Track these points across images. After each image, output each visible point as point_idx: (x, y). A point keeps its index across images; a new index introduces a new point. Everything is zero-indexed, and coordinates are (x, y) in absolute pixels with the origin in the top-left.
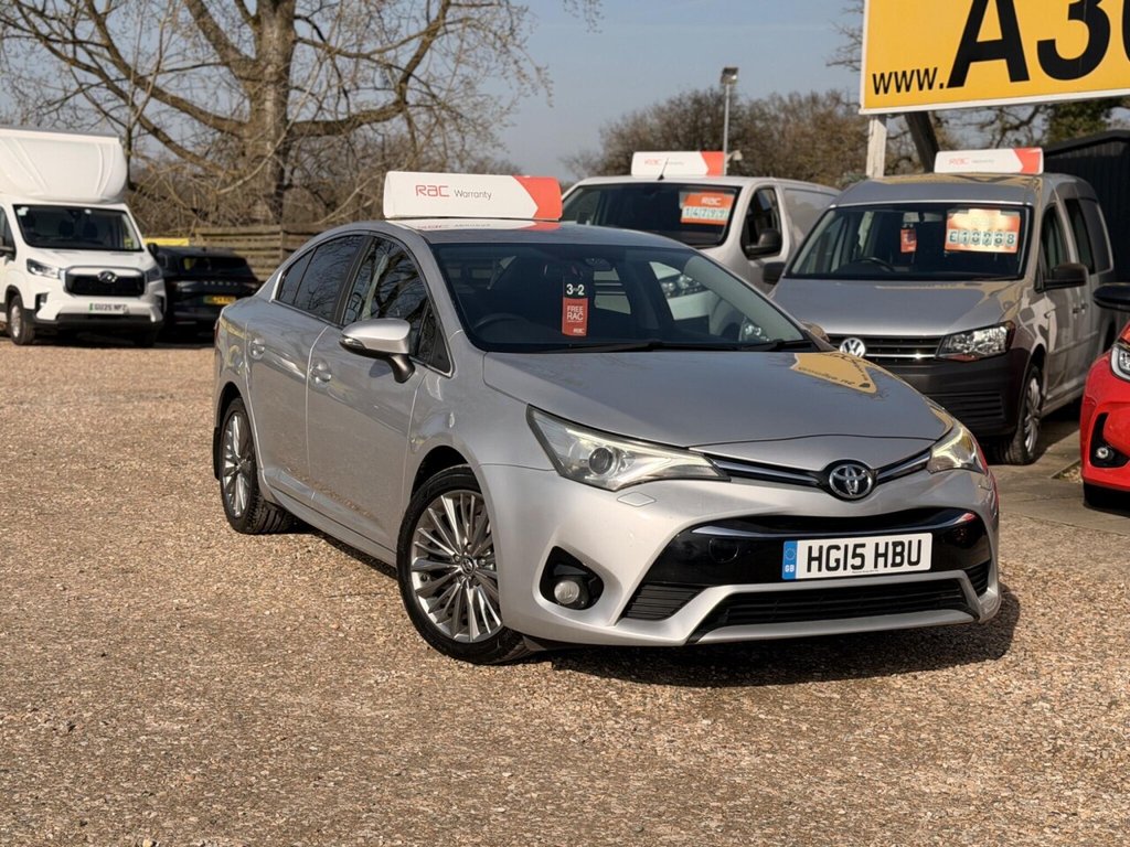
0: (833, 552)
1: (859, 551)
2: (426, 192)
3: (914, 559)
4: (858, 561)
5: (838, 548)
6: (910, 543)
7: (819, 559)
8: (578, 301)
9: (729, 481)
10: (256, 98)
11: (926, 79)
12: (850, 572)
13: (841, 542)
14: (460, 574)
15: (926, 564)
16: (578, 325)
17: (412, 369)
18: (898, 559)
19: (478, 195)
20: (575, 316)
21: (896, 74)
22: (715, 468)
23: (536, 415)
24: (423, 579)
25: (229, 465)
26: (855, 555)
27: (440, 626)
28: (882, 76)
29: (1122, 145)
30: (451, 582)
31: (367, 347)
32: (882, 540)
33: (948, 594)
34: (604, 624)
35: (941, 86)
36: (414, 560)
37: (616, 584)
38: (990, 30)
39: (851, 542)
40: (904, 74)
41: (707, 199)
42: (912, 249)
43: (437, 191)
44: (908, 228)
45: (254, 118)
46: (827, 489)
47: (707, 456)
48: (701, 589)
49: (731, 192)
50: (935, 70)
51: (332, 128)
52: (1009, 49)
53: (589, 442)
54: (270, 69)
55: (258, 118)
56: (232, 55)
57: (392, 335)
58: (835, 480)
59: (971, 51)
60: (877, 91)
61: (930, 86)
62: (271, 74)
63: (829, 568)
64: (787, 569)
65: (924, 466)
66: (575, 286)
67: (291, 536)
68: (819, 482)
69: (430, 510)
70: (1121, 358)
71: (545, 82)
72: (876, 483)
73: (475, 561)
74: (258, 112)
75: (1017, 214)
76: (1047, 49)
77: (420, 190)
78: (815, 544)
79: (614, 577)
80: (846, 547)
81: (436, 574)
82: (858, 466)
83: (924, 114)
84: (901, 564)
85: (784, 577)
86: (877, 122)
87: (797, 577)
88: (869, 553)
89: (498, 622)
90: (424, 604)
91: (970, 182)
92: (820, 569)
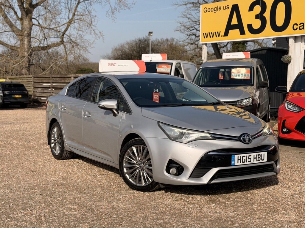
0: (244, 158)
1: (250, 157)
2: (111, 65)
3: (263, 159)
4: (249, 160)
5: (245, 156)
6: (262, 154)
7: (240, 160)
8: (157, 93)
9: (216, 140)
10: (22, 40)
11: (218, 34)
12: (248, 163)
13: (245, 155)
14: (138, 168)
15: (266, 160)
16: (157, 100)
17: (118, 113)
18: (259, 159)
19: (124, 66)
20: (156, 97)
21: (209, 33)
22: (211, 136)
23: (160, 124)
24: (127, 170)
25: (53, 141)
26: (249, 158)
27: (133, 182)
28: (206, 34)
29: (266, 51)
30: (135, 170)
31: (106, 107)
32: (255, 154)
33: (270, 168)
34: (185, 179)
35: (222, 36)
36: (124, 165)
37: (187, 168)
38: (235, 21)
39: (248, 155)
40: (212, 33)
41: (164, 66)
42: (222, 78)
43: (114, 65)
44: (221, 73)
45: (21, 46)
46: (241, 141)
47: (209, 133)
48: (211, 169)
49: (170, 64)
50: (220, 32)
51: (43, 48)
52: (240, 26)
53: (177, 131)
54: (26, 32)
55: (23, 46)
56: (15, 29)
57: (112, 104)
58: (243, 138)
59: (230, 27)
60: (204, 37)
61: (219, 36)
62: (26, 34)
63: (243, 162)
64: (233, 163)
65: (262, 134)
66: (156, 89)
67: (72, 160)
68: (238, 139)
69: (129, 151)
70: (288, 105)
71: (102, 36)
72: (253, 139)
73: (143, 164)
74: (23, 44)
75: (249, 69)
76: (250, 26)
77: (109, 64)
78: (239, 156)
79: (187, 166)
80: (247, 156)
81: (130, 168)
82: (248, 135)
83: (216, 44)
84: (260, 160)
85: (232, 165)
86: (204, 45)
87: (235, 165)
88: (252, 157)
89: (150, 180)
90: (127, 176)
91: (231, 61)
92: (241, 162)
